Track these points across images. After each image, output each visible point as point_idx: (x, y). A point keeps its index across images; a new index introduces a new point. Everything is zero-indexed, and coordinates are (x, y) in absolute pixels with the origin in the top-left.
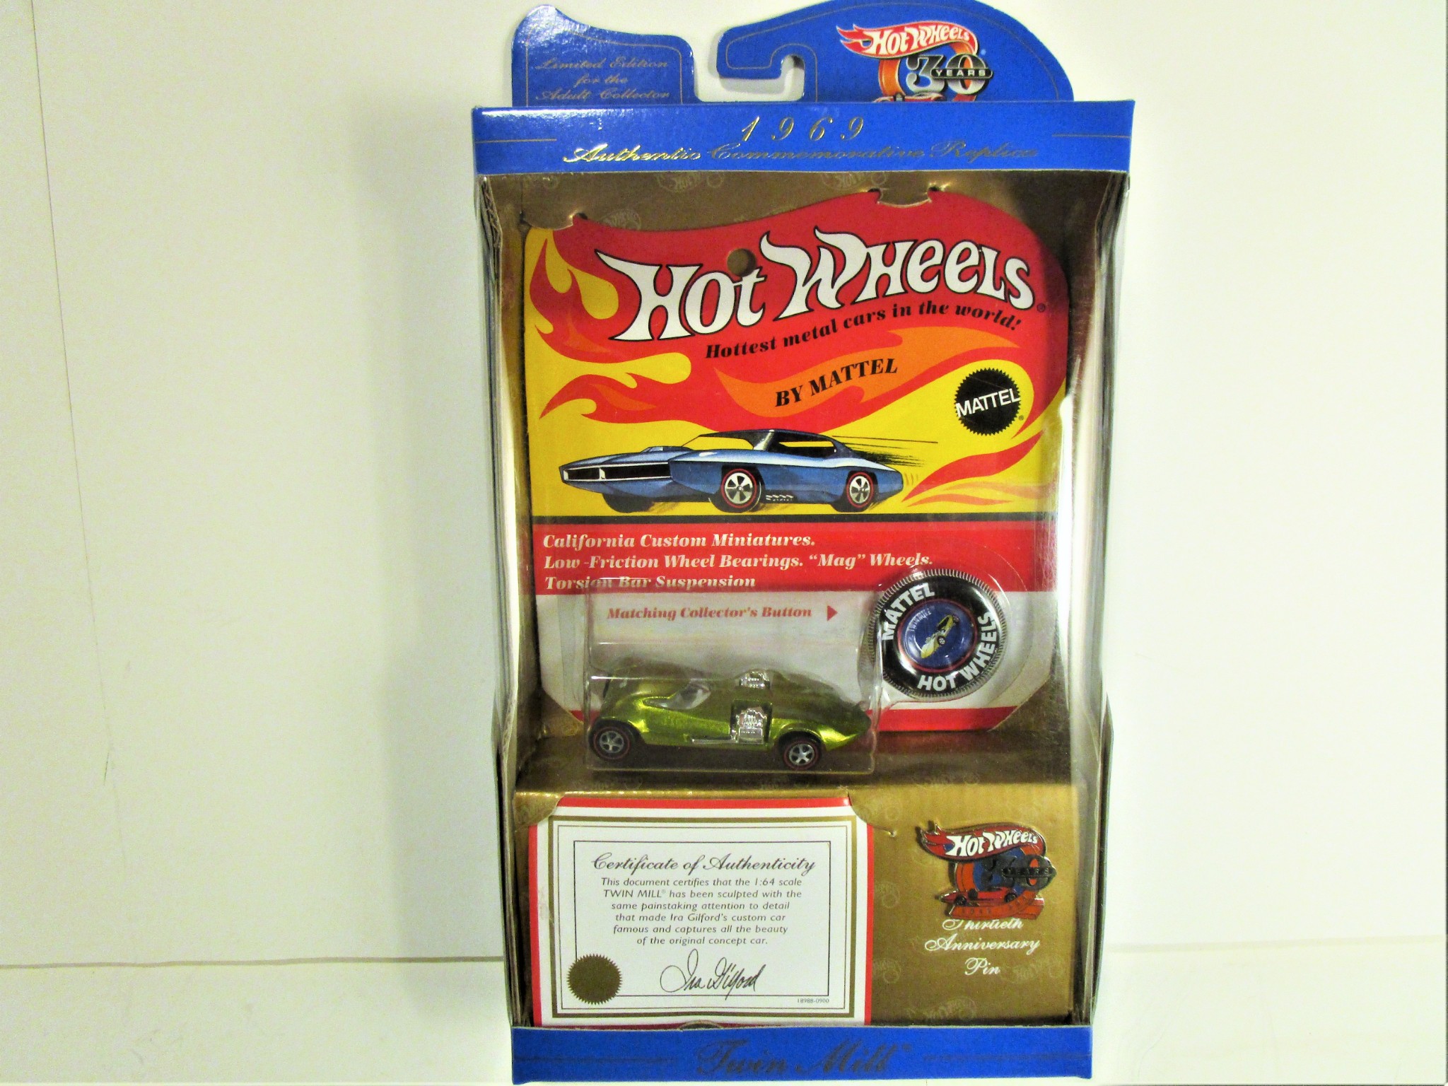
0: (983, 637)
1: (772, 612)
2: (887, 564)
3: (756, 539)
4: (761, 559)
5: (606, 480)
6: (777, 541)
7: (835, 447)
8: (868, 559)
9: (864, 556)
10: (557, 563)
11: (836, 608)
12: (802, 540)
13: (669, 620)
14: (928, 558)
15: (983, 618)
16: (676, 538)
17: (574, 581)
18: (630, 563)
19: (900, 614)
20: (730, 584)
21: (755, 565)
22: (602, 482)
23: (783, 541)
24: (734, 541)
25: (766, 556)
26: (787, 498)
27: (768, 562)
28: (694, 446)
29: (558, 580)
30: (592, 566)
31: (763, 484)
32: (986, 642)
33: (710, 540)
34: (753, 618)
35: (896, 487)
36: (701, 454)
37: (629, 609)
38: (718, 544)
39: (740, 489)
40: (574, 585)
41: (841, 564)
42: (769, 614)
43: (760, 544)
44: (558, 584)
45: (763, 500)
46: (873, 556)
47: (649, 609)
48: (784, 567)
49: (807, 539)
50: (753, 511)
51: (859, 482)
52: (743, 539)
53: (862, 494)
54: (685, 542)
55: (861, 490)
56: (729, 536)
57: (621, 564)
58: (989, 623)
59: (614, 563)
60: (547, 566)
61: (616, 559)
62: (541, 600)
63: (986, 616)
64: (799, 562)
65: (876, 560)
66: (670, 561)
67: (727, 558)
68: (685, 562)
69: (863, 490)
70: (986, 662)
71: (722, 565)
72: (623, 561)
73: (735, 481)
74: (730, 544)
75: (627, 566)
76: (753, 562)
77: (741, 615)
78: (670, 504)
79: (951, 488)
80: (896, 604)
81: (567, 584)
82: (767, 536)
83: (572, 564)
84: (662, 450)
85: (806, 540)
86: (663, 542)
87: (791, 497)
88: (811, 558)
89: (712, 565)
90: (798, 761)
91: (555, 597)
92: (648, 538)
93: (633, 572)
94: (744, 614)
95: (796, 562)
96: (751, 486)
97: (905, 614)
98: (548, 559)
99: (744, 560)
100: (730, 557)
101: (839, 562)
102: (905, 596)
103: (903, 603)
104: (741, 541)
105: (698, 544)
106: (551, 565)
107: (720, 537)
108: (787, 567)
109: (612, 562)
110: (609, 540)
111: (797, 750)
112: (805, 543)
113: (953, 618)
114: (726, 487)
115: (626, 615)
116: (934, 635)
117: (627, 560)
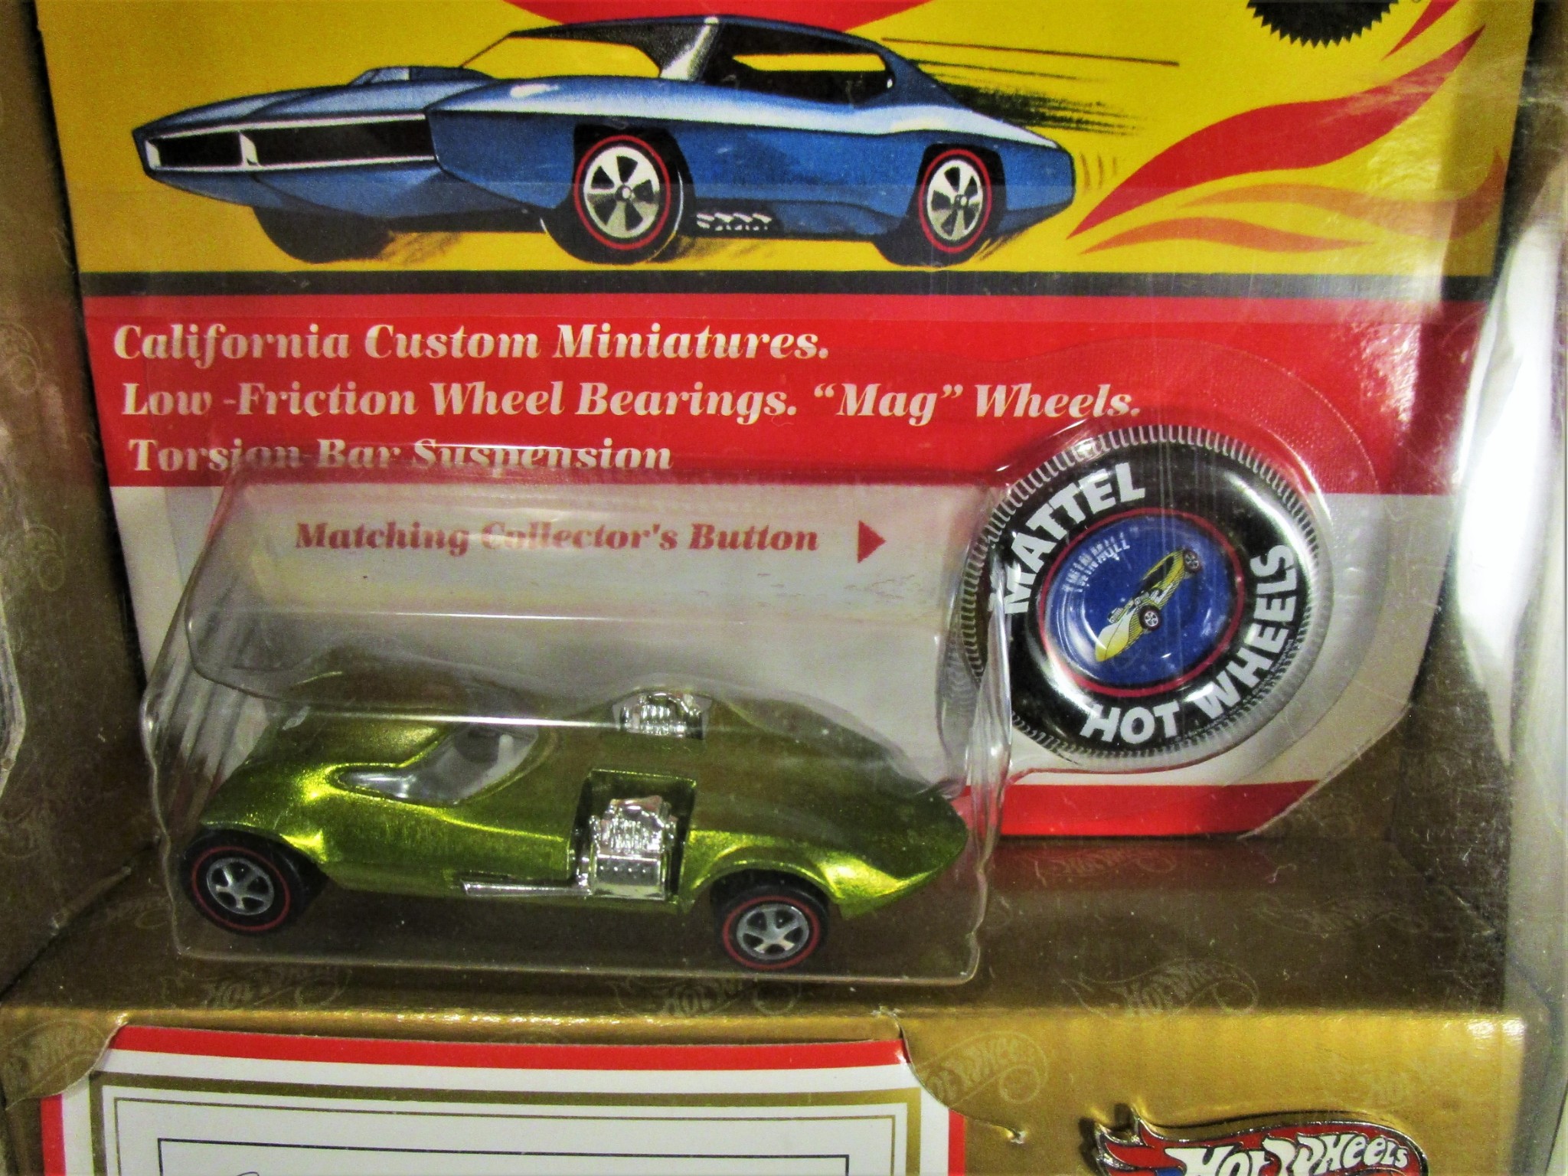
0: (1261, 611)
1: (715, 537)
2: (1019, 412)
3: (671, 339)
4: (685, 396)
5: (260, 168)
6: (727, 346)
7: (889, 73)
8: (971, 396)
9: (959, 389)
10: (153, 400)
11: (879, 528)
12: (795, 346)
13: (452, 553)
14: (1128, 398)
15: (1264, 561)
16: (458, 336)
17: (203, 451)
18: (342, 400)
19: (1048, 547)
20: (605, 462)
21: (671, 411)
22: (253, 175)
23: (744, 344)
24: (613, 345)
25: (699, 385)
26: (756, 222)
27: (704, 403)
28: (493, 66)
29: (162, 446)
30: (245, 409)
31: (688, 180)
32: (1265, 624)
33: (549, 340)
34: (670, 553)
35: (1053, 194)
36: (517, 91)
37: (351, 524)
38: (570, 351)
39: (626, 194)
40: (203, 461)
41: (899, 411)
42: (709, 543)
43: (684, 352)
44: (163, 457)
45: (690, 228)
46: (982, 391)
47: (399, 527)
48: (746, 418)
49: (809, 339)
50: (662, 258)
51: (953, 177)
52: (637, 338)
53: (961, 214)
54: (481, 344)
55: (957, 204)
56: (598, 331)
57: (321, 405)
58: (1280, 575)
59: (302, 404)
60: (130, 409)
61: (303, 392)
62: (124, 497)
63: (1274, 554)
64: (788, 403)
65: (991, 400)
66: (448, 398)
67: (595, 391)
68: (485, 400)
69: (964, 201)
70: (1260, 673)
71: (583, 409)
72: (322, 396)
73: (613, 172)
74: (603, 352)
75: (334, 410)
76: (663, 403)
77: (636, 543)
78: (439, 236)
79: (1208, 200)
80: (1042, 518)
81: (185, 458)
82: (700, 331)
83: (193, 403)
84: (405, 76)
85: (807, 344)
86: (424, 346)
87: (766, 219)
88: (818, 392)
89: (555, 409)
90: (760, 949)
91: (159, 491)
92: (383, 333)
93: (356, 429)
94: (643, 540)
95: (777, 404)
96: (656, 186)
97: (1061, 544)
98: (131, 389)
99: (642, 397)
100: (603, 389)
101: (892, 407)
102: (1065, 498)
103: (1061, 516)
104: (630, 344)
105: (517, 352)
106: (139, 404)
107: (576, 333)
108: (754, 418)
109: (295, 397)
110: (282, 340)
111: (759, 922)
112: (804, 353)
113: (1185, 560)
114: (588, 188)
115: (340, 541)
116: (1131, 603)
117: (334, 395)
